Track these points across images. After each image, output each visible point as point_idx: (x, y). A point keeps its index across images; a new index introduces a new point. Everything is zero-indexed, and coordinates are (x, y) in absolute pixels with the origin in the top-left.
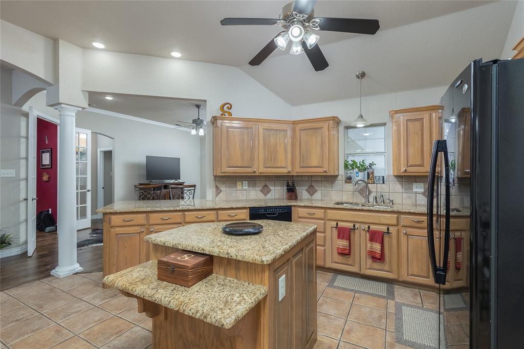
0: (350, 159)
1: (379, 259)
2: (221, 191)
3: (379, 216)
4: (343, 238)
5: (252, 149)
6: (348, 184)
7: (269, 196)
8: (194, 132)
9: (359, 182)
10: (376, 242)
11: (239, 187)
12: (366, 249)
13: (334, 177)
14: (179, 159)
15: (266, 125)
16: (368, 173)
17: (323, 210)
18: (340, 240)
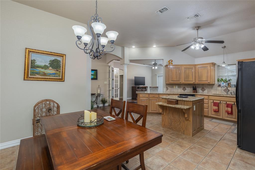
0: (220, 78)
1: (230, 114)
2: (168, 89)
3: (230, 99)
4: (215, 106)
5: (180, 74)
6: (219, 87)
7: (186, 91)
8: (153, 68)
9: (224, 87)
10: (229, 107)
11: (174, 88)
12: (225, 110)
13: (213, 85)
14: (145, 77)
15: (185, 67)
16: (228, 83)
17: (208, 96)
18: (214, 107)
